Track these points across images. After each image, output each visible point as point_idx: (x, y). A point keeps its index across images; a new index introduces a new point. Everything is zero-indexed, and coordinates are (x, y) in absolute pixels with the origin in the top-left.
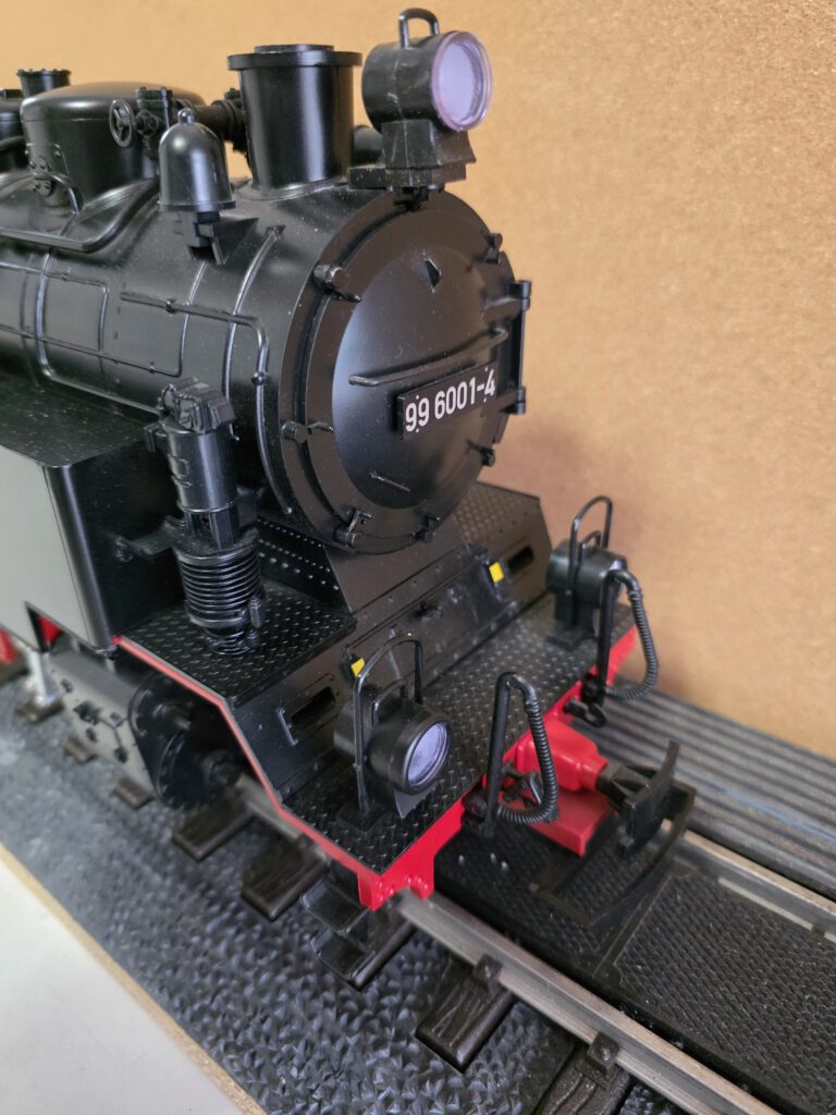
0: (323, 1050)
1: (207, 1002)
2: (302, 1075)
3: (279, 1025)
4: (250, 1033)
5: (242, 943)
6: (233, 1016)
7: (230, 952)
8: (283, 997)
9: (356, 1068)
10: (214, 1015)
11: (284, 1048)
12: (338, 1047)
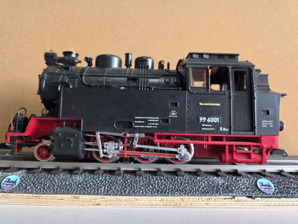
0: (190, 182)
1: (165, 189)
2: (190, 187)
3: (181, 184)
4: (177, 187)
5: (166, 178)
6: (172, 188)
7: (165, 180)
8: (179, 180)
9: (196, 181)
10: (169, 190)
11: (184, 185)
12: (192, 181)
